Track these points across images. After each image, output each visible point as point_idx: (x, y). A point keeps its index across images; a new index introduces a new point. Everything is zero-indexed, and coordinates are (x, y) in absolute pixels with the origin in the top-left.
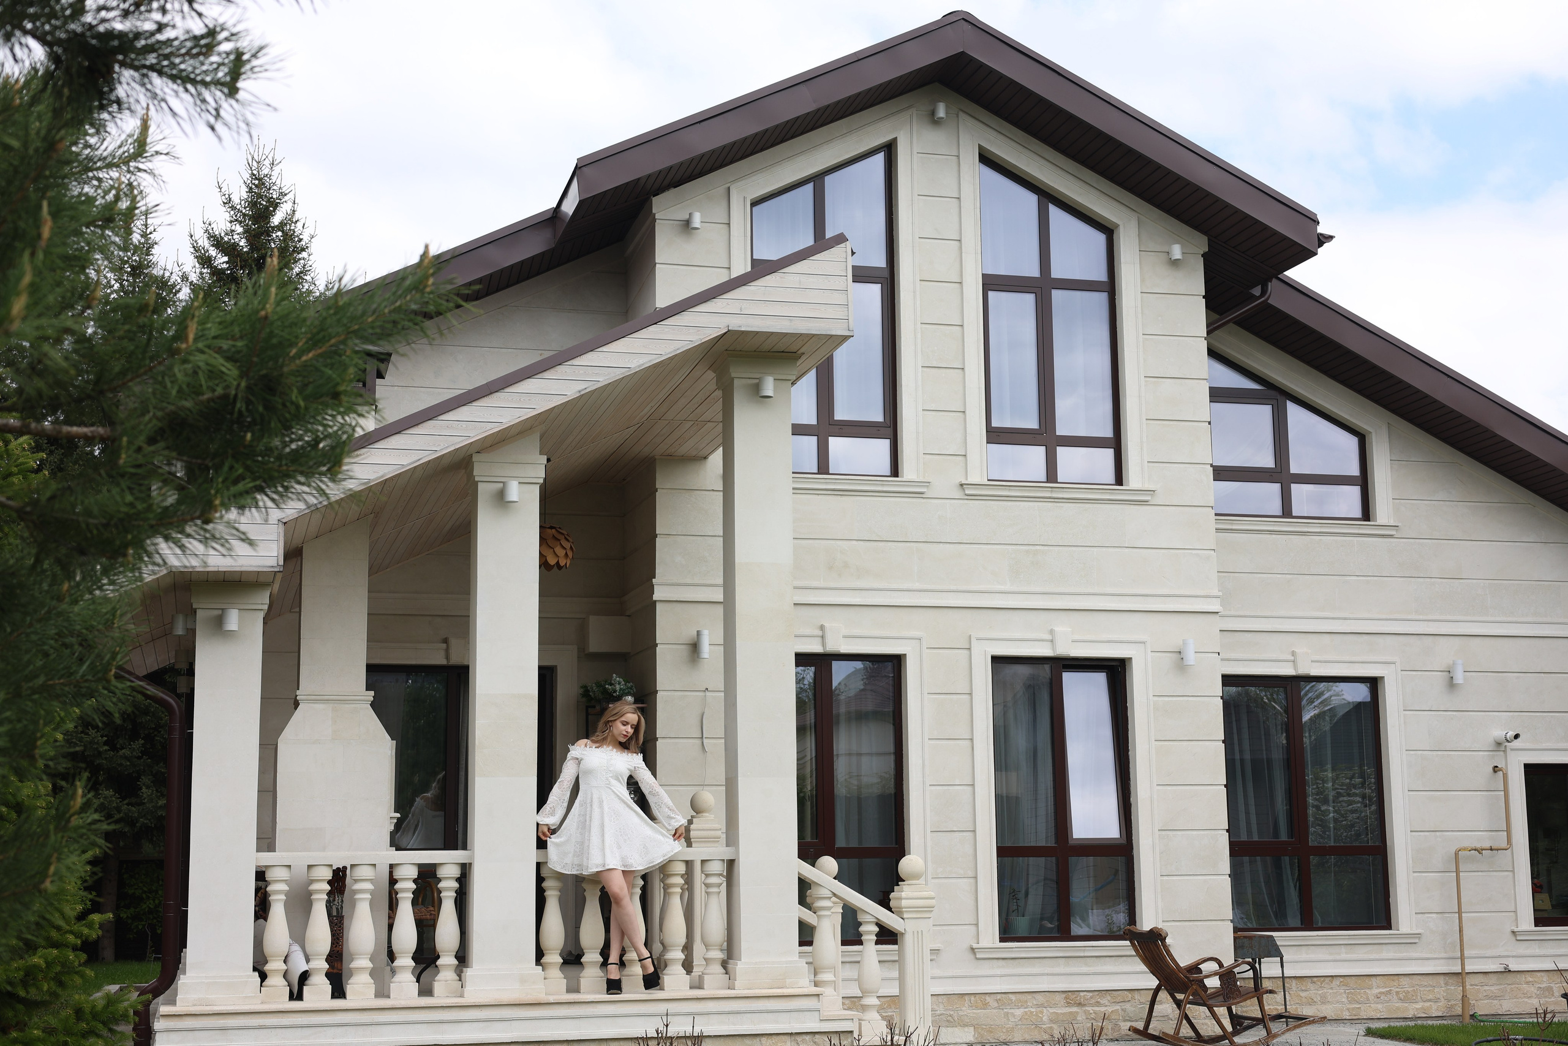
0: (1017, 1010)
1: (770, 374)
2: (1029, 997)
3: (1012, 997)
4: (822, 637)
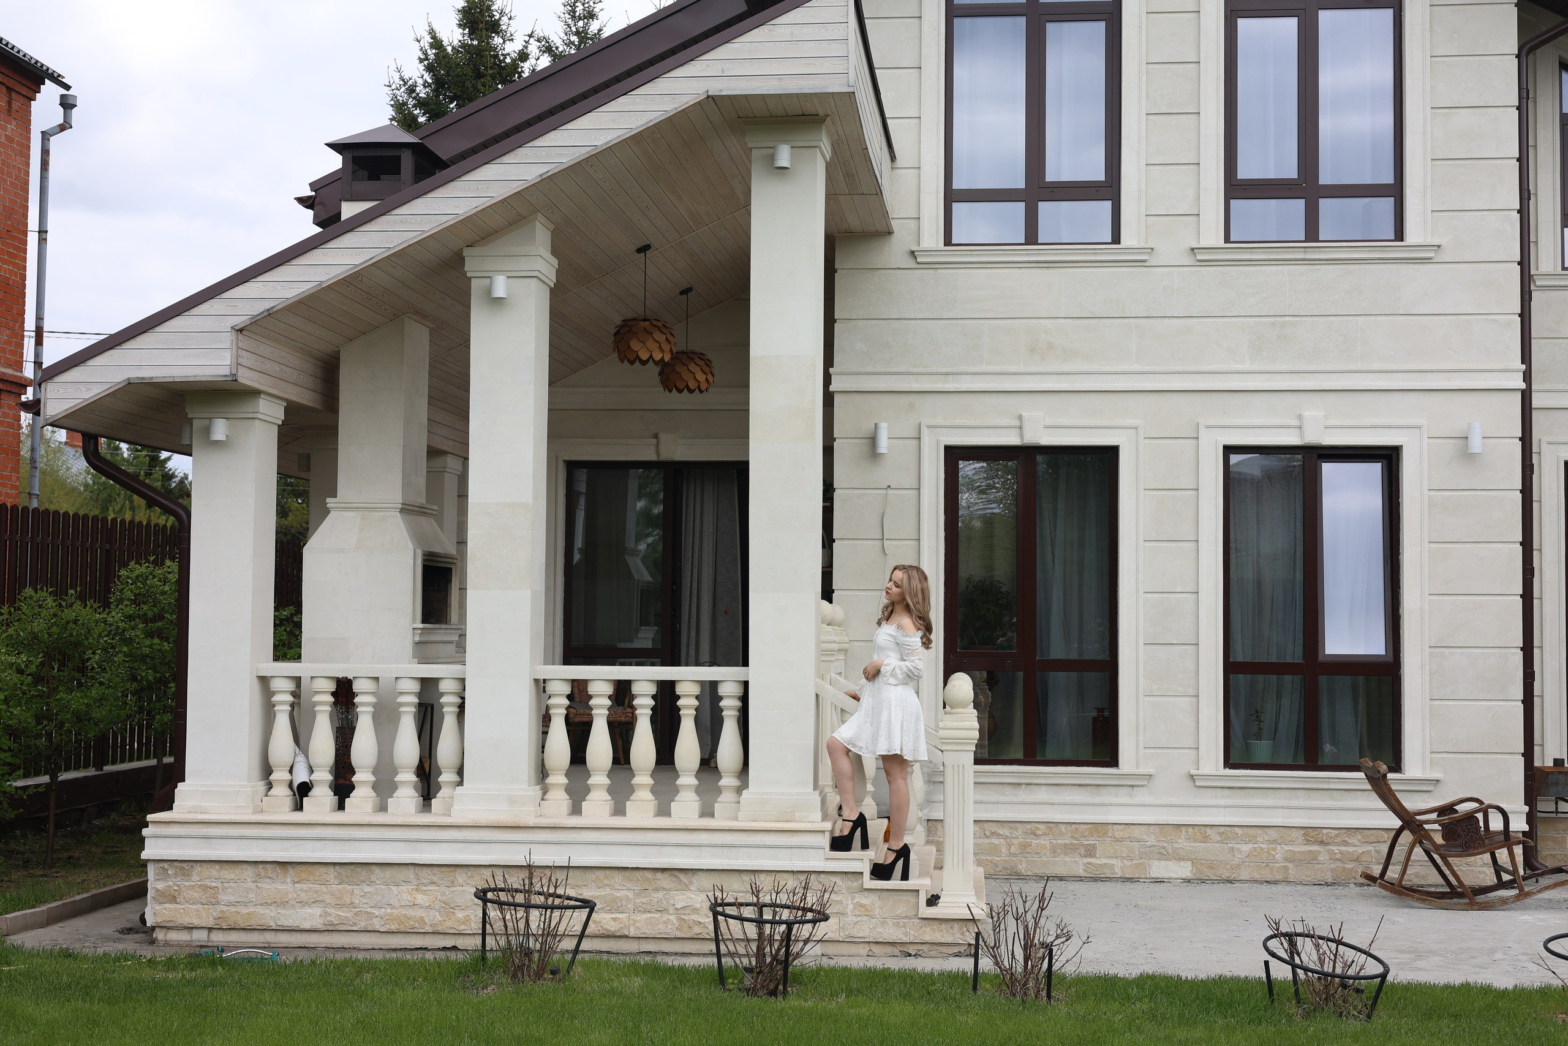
0: (1245, 846)
1: (785, 142)
2: (1259, 831)
3: (1239, 831)
4: (1020, 428)
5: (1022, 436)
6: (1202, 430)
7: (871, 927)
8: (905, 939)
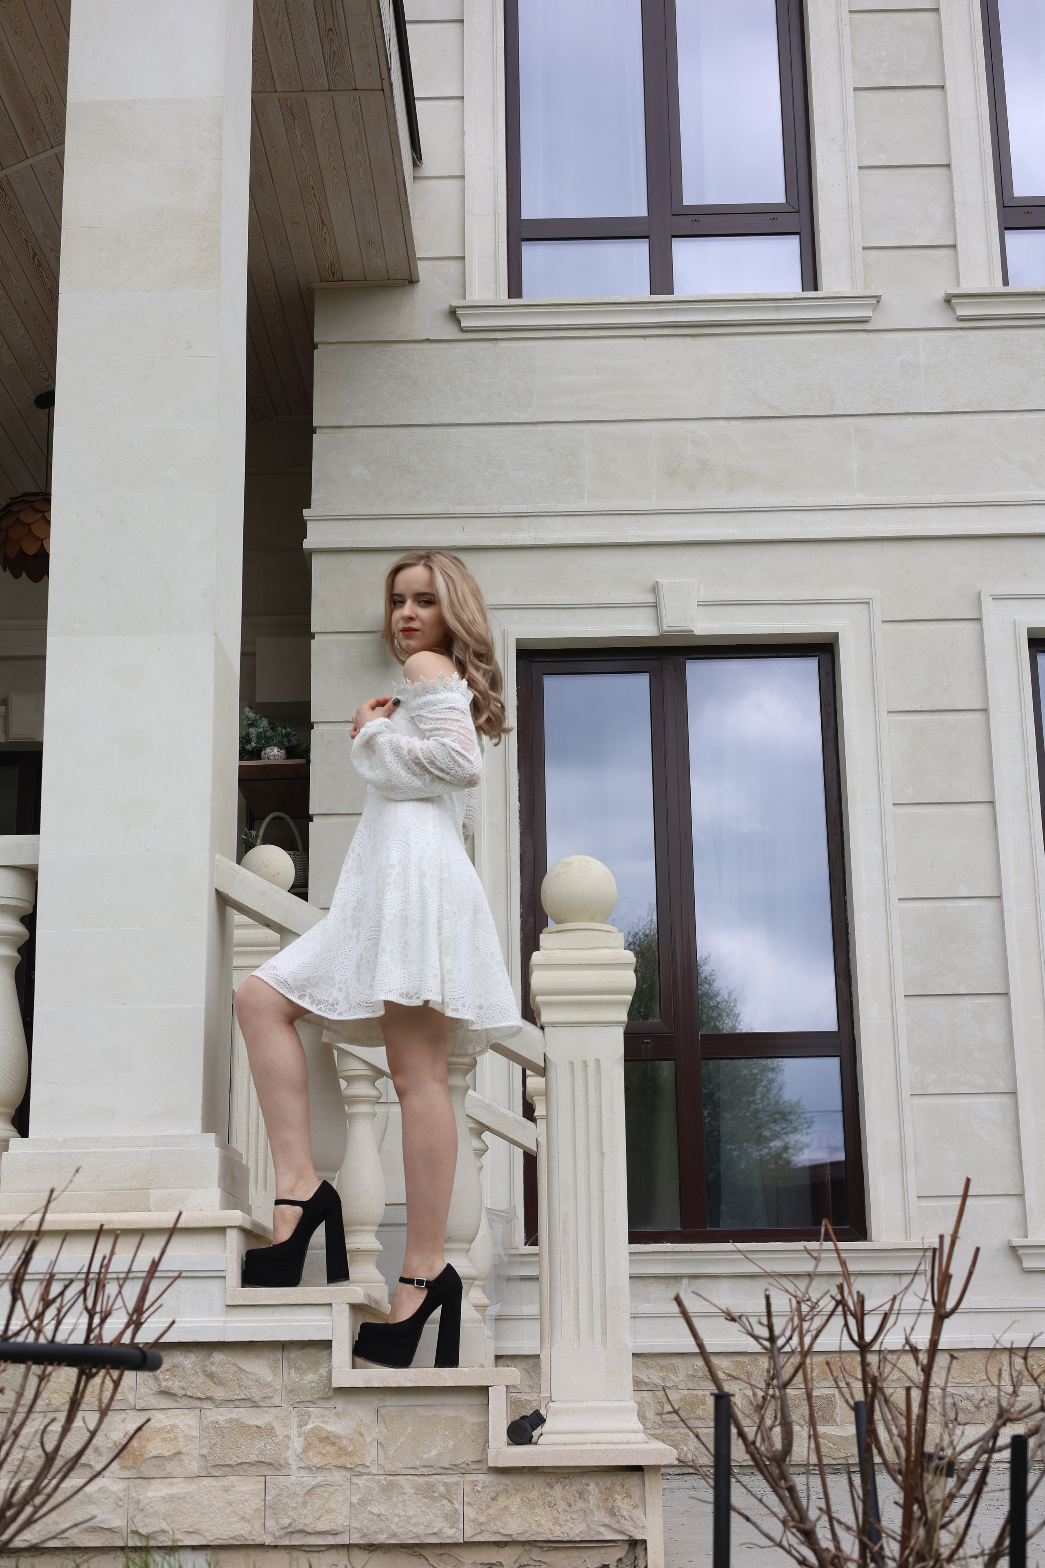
4: (656, 606)
5: (658, 621)
6: (988, 605)
7: (355, 1500)
8: (451, 1534)
